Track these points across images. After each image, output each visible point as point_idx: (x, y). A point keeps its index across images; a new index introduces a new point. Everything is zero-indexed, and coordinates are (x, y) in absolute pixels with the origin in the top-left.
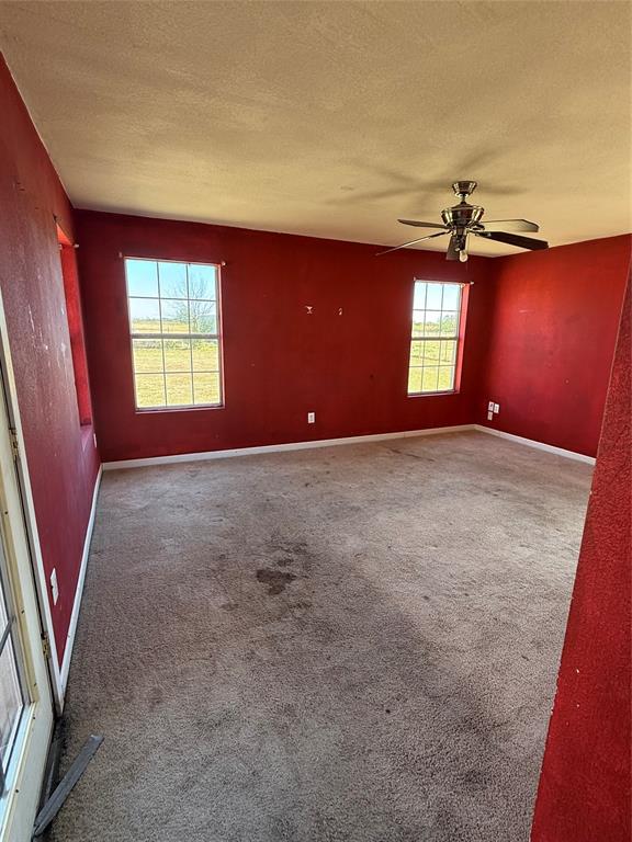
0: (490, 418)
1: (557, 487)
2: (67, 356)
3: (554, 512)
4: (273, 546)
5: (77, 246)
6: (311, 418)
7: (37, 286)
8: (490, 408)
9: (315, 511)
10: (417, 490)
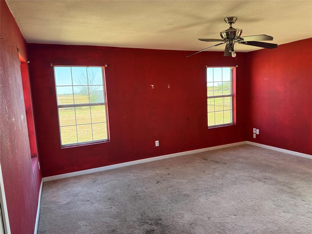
0: (255, 137)
1: (299, 175)
2: (24, 122)
3: (299, 190)
4: (143, 222)
5: (29, 62)
6: (157, 143)
7: (9, 87)
8: (254, 132)
9: (164, 198)
10: (220, 182)
